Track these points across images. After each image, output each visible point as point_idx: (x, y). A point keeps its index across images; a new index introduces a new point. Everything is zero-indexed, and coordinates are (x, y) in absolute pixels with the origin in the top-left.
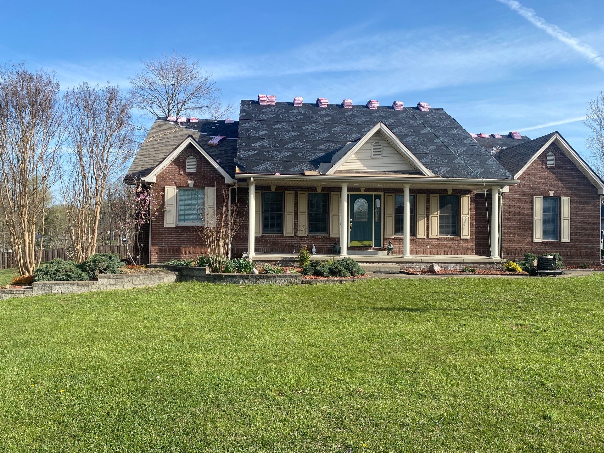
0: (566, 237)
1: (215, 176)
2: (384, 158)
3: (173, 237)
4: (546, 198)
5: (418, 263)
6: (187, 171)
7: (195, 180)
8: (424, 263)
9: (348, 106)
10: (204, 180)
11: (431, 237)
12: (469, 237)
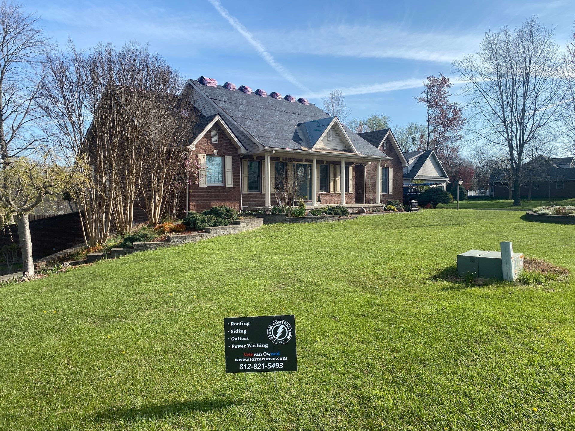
0: (391, 193)
2: (333, 141)
3: (205, 195)
4: (384, 168)
5: (350, 208)
6: (212, 142)
7: (218, 150)
8: (352, 208)
9: (264, 95)
10: (224, 150)
11: (336, 193)
12: (352, 192)
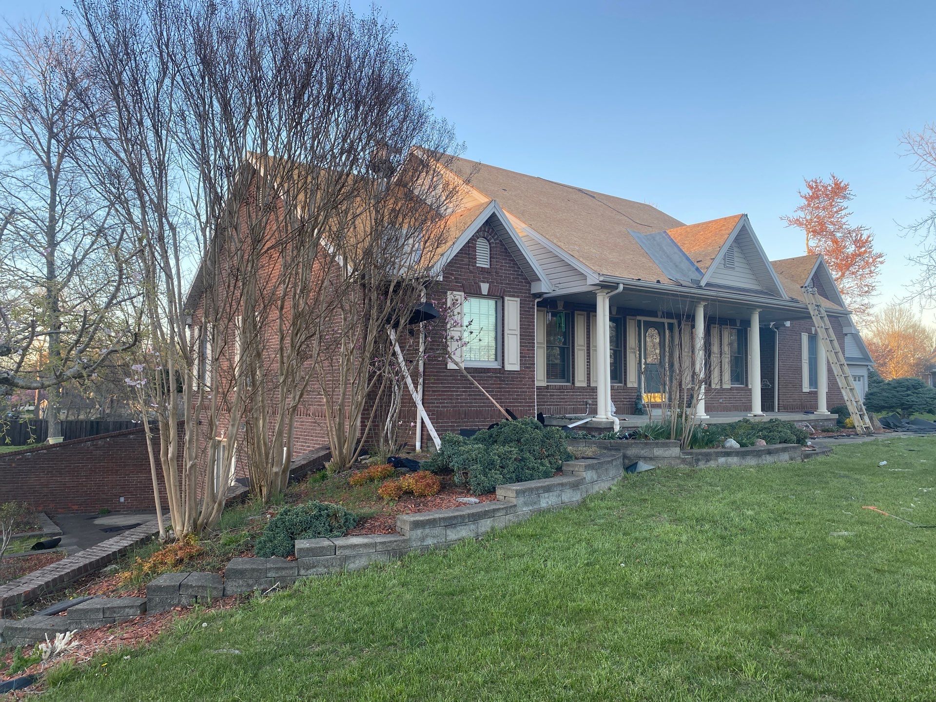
1: (516, 278)
2: (736, 269)
3: (458, 388)
4: (810, 338)
6: (478, 265)
7: (490, 283)
10: (502, 283)
11: (723, 386)
